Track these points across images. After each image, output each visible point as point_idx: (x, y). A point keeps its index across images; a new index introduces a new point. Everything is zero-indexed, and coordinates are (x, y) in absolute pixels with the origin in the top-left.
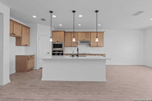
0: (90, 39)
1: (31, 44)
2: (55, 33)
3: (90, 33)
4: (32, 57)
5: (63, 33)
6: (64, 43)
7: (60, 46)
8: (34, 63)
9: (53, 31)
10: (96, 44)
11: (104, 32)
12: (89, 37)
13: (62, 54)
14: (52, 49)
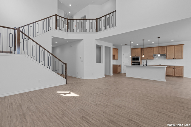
0: (166, 52)
1: (119, 58)
2: (133, 50)
3: (166, 47)
4: (120, 66)
5: (140, 49)
6: (140, 57)
7: (138, 59)
8: (120, 70)
9: (132, 49)
10: (174, 56)
11: (183, 45)
12: (165, 50)
13: (139, 65)
14: (132, 61)
